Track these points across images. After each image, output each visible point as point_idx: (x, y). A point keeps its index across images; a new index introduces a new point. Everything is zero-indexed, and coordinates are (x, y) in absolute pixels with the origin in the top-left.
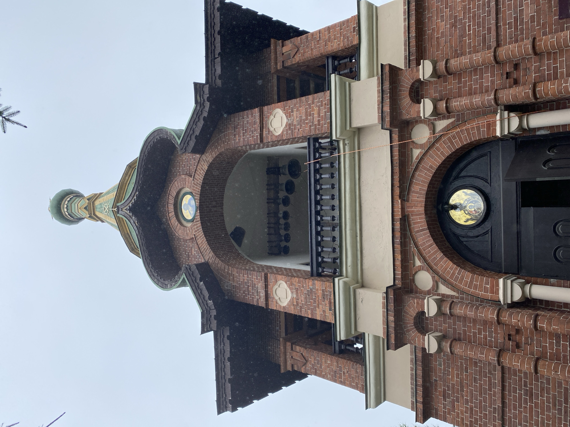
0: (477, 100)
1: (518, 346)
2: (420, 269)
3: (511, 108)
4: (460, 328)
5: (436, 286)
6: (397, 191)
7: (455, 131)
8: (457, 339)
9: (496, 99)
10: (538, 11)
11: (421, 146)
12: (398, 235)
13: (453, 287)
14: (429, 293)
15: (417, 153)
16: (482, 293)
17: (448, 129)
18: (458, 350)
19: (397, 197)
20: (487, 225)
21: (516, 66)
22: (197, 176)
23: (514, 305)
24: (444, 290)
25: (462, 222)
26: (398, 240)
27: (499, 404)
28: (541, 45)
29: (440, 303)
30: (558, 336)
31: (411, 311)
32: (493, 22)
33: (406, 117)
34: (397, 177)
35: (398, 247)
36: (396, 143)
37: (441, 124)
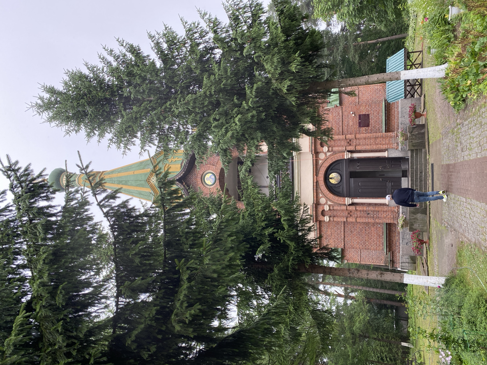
0: (340, 148)
1: (351, 216)
2: (321, 197)
3: (349, 151)
4: (335, 213)
5: (327, 202)
6: (315, 173)
7: (332, 157)
8: (334, 217)
9: (346, 149)
10: (353, 124)
11: (322, 160)
12: (315, 187)
13: (333, 202)
14: (324, 204)
15: (320, 162)
16: (341, 203)
17: (330, 155)
18: (335, 219)
19: (315, 175)
20: (341, 183)
21: (350, 140)
22: (218, 166)
23: (349, 205)
24: (329, 203)
25: (333, 183)
26: (315, 189)
27: (343, 237)
28: (357, 137)
29: (329, 206)
30: (361, 211)
31: (320, 210)
32: (341, 124)
33: (319, 151)
34: (315, 169)
35: (315, 191)
36: (314, 158)
37: (329, 154)
